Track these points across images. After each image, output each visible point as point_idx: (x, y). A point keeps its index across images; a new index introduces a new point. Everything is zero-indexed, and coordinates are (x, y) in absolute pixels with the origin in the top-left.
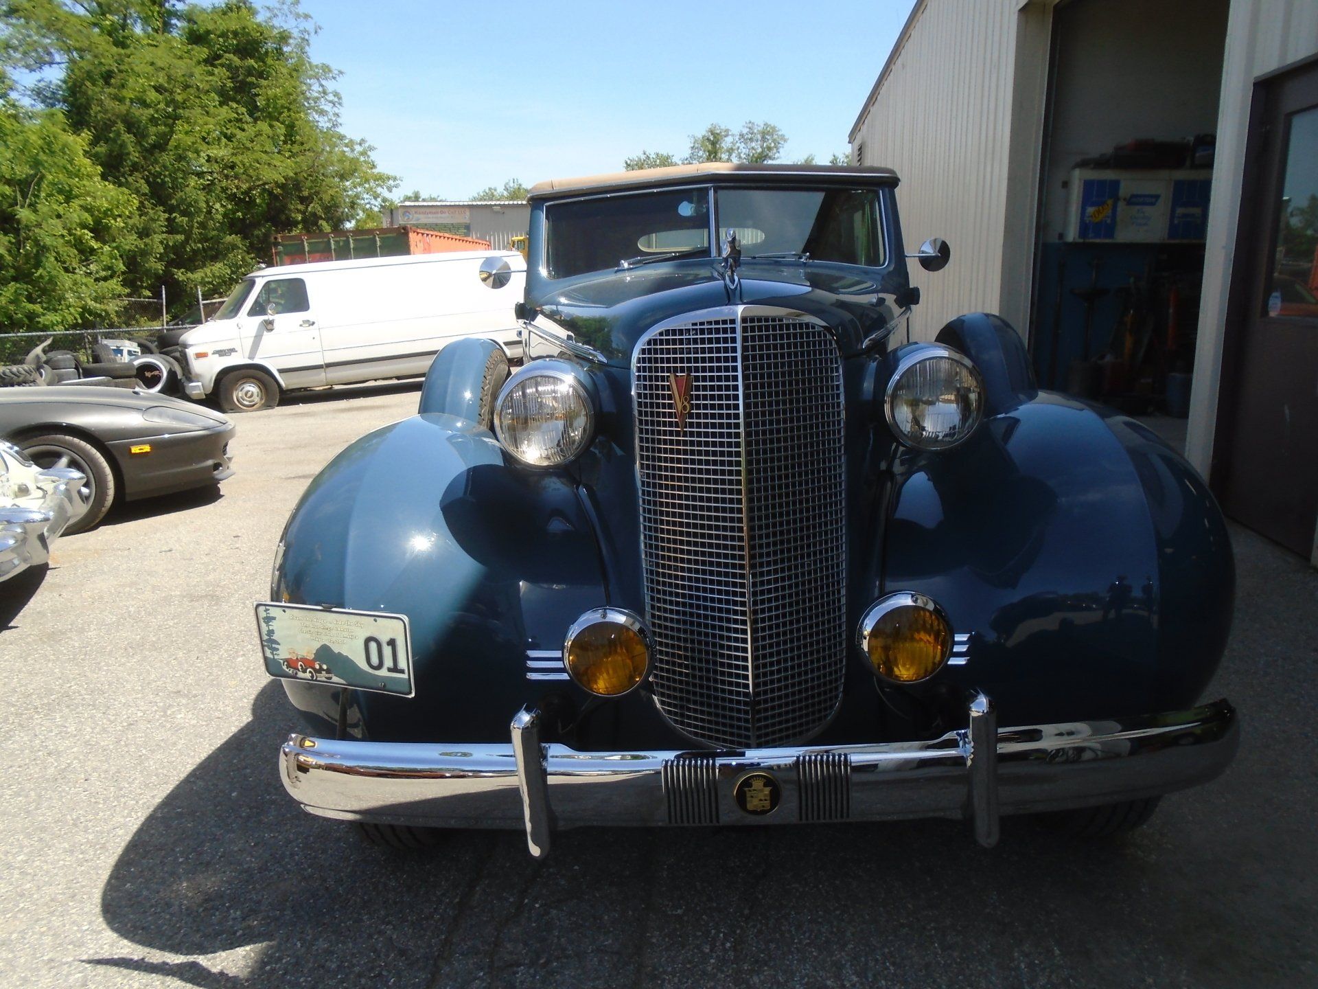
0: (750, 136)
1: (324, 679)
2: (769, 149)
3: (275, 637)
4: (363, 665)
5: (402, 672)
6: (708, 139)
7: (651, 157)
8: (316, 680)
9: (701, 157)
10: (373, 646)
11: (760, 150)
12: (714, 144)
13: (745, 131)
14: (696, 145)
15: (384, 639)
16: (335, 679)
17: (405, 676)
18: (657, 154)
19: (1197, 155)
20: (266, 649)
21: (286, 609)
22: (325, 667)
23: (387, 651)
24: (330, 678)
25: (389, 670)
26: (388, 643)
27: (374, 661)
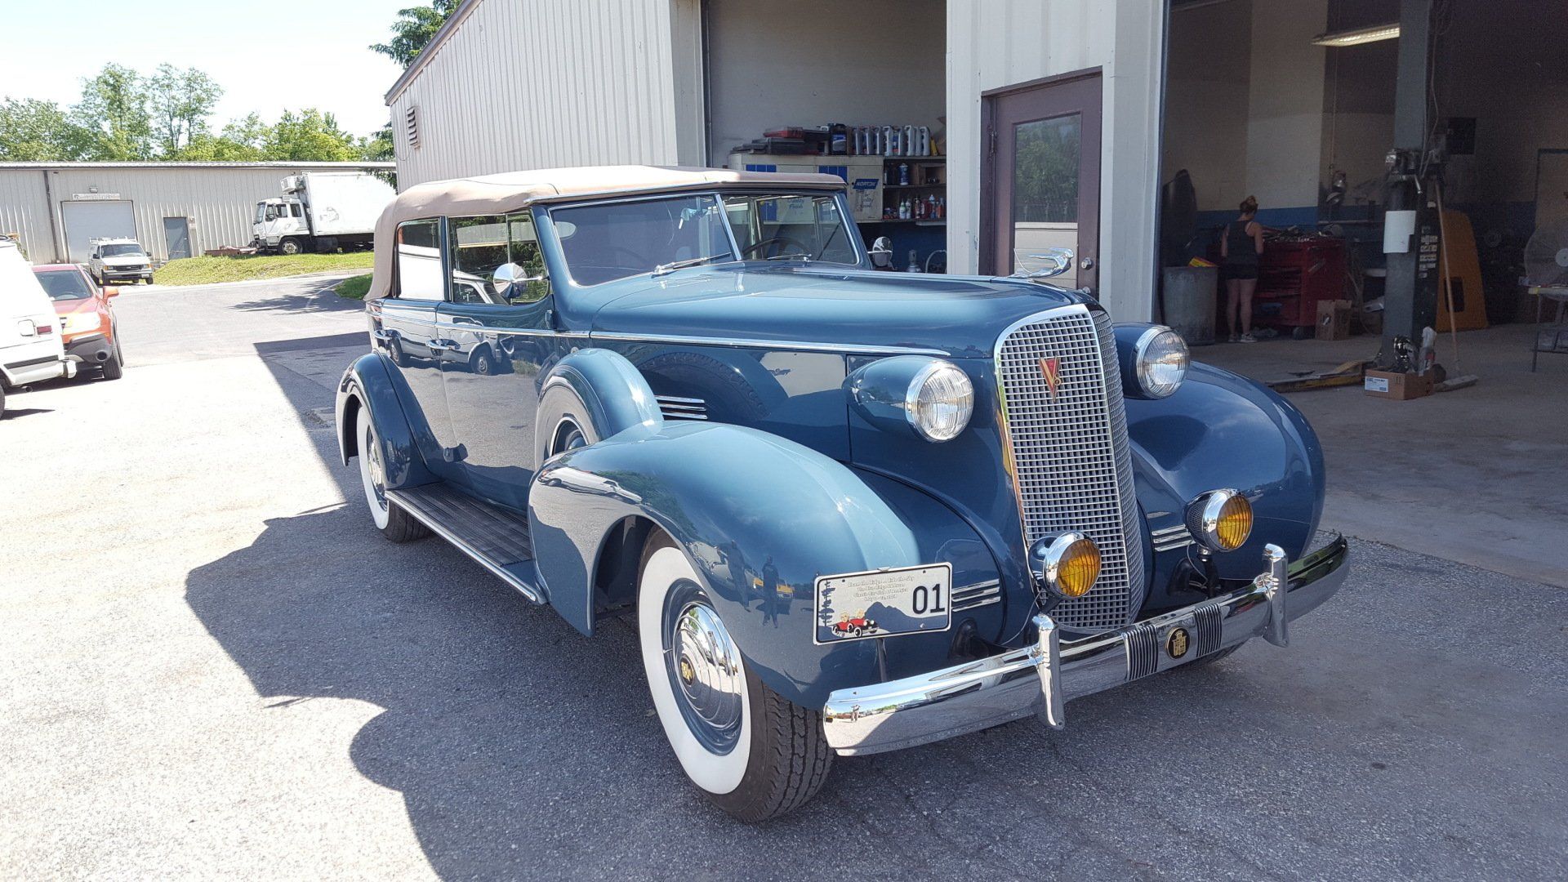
0: (166, 82)
1: (869, 634)
2: (200, 100)
3: (830, 606)
4: (910, 613)
5: (943, 610)
6: (106, 82)
7: (20, 104)
8: (862, 637)
9: (100, 105)
10: (920, 593)
11: (184, 100)
12: (116, 88)
13: (160, 75)
14: (91, 91)
15: (930, 587)
16: (879, 631)
17: (945, 613)
18: (30, 101)
19: (834, 143)
20: (820, 618)
21: (846, 579)
22: (872, 622)
23: (932, 595)
24: (875, 631)
25: (932, 611)
26: (934, 589)
27: (920, 606)
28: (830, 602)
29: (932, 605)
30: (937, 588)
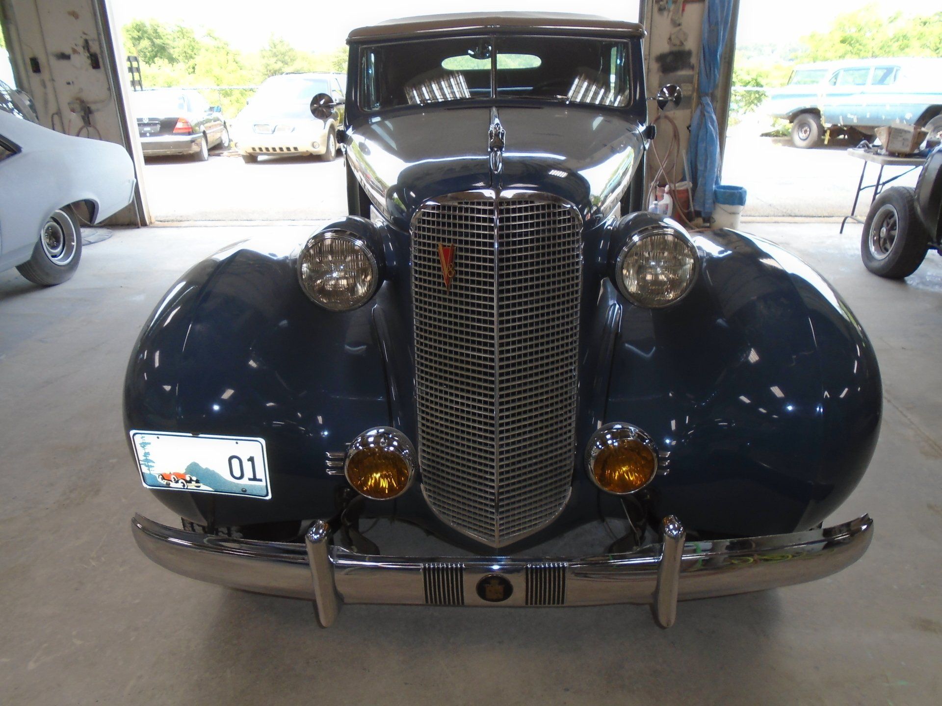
1: (194, 488)
3: (150, 458)
4: (227, 476)
5: (260, 480)
8: (188, 489)
10: (235, 462)
15: (244, 457)
16: (204, 487)
17: (263, 484)
20: (143, 466)
21: (159, 436)
22: (194, 478)
23: (247, 466)
24: (199, 486)
25: (250, 479)
26: (249, 460)
27: (237, 473)
28: (148, 454)
29: (248, 473)
30: (251, 459)
